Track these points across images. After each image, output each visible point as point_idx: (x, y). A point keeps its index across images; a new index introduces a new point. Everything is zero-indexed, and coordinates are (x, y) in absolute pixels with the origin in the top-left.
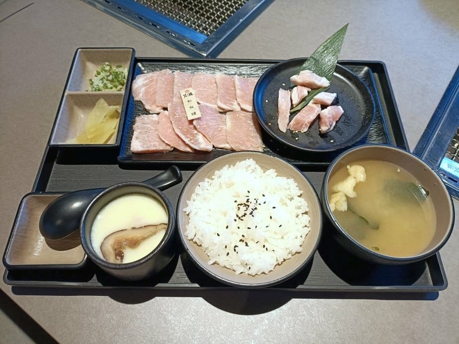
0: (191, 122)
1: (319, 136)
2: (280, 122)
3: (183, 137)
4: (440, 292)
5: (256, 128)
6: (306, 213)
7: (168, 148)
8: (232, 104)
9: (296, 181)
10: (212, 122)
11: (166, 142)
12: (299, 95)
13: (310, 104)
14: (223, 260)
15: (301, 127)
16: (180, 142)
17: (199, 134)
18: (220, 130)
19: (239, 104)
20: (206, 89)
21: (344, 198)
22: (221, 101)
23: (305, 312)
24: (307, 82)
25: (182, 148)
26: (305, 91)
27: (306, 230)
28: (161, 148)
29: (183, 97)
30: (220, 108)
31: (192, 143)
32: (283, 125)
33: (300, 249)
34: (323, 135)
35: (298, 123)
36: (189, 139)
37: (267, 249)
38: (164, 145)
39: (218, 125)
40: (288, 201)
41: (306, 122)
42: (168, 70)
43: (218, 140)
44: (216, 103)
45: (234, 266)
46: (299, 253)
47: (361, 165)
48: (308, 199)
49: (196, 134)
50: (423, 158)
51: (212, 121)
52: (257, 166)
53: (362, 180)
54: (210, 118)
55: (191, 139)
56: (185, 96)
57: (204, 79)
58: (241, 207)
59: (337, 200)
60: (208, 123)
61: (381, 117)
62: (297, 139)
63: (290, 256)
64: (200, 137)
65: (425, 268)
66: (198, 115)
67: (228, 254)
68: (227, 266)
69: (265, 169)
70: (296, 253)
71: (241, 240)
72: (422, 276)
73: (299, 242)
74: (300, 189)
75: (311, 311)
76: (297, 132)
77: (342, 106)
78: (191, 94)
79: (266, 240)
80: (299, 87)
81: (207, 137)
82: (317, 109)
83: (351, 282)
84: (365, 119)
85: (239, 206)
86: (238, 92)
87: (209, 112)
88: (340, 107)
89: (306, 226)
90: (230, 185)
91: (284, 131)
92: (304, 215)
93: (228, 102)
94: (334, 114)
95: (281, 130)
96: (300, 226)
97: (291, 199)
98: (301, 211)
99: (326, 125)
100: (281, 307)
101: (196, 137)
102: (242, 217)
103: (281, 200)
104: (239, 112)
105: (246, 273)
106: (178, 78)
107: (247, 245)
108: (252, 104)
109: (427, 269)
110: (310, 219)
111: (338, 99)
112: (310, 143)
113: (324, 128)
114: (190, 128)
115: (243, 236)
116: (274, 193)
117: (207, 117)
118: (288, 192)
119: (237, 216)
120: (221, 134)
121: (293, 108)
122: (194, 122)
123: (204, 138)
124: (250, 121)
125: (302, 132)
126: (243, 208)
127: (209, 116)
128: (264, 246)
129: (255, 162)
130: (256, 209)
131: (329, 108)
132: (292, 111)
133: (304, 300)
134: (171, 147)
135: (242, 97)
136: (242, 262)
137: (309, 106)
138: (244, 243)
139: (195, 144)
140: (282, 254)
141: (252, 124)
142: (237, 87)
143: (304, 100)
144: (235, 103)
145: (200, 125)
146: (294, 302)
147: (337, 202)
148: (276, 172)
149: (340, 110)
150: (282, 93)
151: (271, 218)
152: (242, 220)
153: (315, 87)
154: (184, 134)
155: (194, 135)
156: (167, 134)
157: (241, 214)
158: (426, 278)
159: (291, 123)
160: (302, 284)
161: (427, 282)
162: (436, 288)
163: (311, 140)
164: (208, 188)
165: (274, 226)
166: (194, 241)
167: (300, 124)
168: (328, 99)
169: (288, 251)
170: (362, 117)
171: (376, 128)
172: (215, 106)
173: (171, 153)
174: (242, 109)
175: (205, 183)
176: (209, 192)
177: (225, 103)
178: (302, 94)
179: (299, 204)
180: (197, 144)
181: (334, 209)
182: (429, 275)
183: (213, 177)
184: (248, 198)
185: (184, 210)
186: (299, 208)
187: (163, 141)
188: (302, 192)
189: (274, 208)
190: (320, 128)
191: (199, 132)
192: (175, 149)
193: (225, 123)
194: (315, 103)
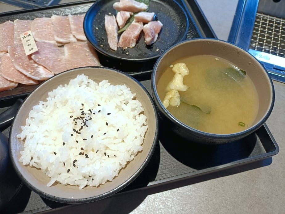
0: (30, 56)
1: (146, 48)
2: (111, 42)
3: (24, 72)
4: (273, 157)
5: (93, 53)
6: (142, 113)
7: (13, 84)
8: (69, 38)
9: (128, 86)
10: (51, 55)
11: (9, 79)
12: (122, 18)
13: (134, 23)
14: (64, 178)
15: (129, 43)
16: (23, 77)
17: (39, 66)
18: (60, 61)
19: (74, 36)
20: (44, 30)
21: (178, 95)
22: (58, 36)
23: (161, 206)
24: (127, 7)
25: (25, 82)
26: (128, 14)
27: (145, 129)
28: (6, 86)
29: (22, 39)
30: (58, 42)
31: (33, 75)
32: (113, 44)
33: (141, 148)
34: (149, 47)
35: (125, 39)
36: (30, 72)
37: (108, 156)
38: (8, 82)
39: (58, 56)
40: (124, 106)
41: (132, 38)
42: (10, 21)
43: (59, 69)
44: (54, 40)
45: (76, 182)
46: (141, 152)
47: (182, 62)
48: (142, 100)
49: (37, 67)
50: (236, 43)
51: (51, 53)
52: (90, 80)
53: (186, 74)
54: (49, 51)
55: (32, 72)
56: (24, 37)
57: (41, 22)
58: (78, 121)
59: (170, 97)
60: (47, 55)
61: (194, 26)
62: (127, 53)
63: (133, 157)
64: (41, 69)
65: (256, 139)
66: (36, 49)
67: (69, 171)
68: (69, 183)
69: (98, 81)
70: (138, 152)
71: (80, 154)
72: (256, 147)
73: (138, 142)
74: (133, 93)
75: (167, 203)
76: (126, 48)
77: (160, 21)
78: (29, 35)
79: (107, 148)
80: (122, 12)
81: (47, 67)
82: (140, 26)
83: (197, 167)
84: (181, 28)
85: (76, 120)
86: (72, 27)
87: (48, 46)
88: (159, 22)
89: (144, 125)
90: (65, 103)
91: (116, 49)
92: (141, 115)
93: (64, 36)
94: (155, 27)
95: (112, 48)
96: (138, 127)
97: (126, 103)
98: (136, 113)
99: (149, 36)
100: (139, 207)
101: (36, 69)
102: (80, 130)
103: (117, 107)
104: (75, 42)
105: (91, 186)
106: (18, 25)
107: (87, 157)
108: (84, 33)
109: (258, 139)
110: (146, 117)
111: (157, 17)
112: (139, 55)
113: (148, 39)
114: (31, 63)
115: (82, 149)
116: (110, 101)
117: (46, 51)
118: (122, 98)
119: (74, 130)
120: (61, 63)
121: (120, 30)
122: (33, 57)
123: (45, 69)
124: (86, 48)
125: (131, 47)
126: (80, 122)
127: (47, 50)
128: (105, 154)
129: (87, 77)
130: (91, 119)
131: (149, 23)
132: (120, 31)
133: (159, 194)
134: (16, 83)
135: (76, 30)
136: (84, 176)
137: (133, 25)
138: (84, 155)
139: (36, 76)
140: (123, 157)
141: (88, 51)
142: (70, 23)
143: (128, 21)
144: (71, 36)
145: (38, 58)
146: (150, 198)
147: (171, 98)
148: (109, 82)
149: (160, 24)
150: (107, 18)
151: (107, 124)
152: (79, 133)
153: (136, 11)
154: (25, 69)
155: (34, 69)
156: (10, 72)
157: (78, 128)
158: (259, 147)
159: (120, 41)
160: (153, 180)
161: (260, 150)
162: (270, 153)
163: (140, 52)
164: (43, 110)
165: (112, 132)
166: (31, 165)
167: (128, 40)
168: (148, 17)
169: (130, 153)
170: (179, 27)
171: (192, 35)
172: (53, 42)
173: (17, 88)
174: (78, 40)
175: (40, 106)
176: (44, 114)
177: (62, 37)
178: (125, 16)
179: (134, 106)
180: (38, 75)
181: (168, 105)
182: (261, 144)
183: (47, 99)
184: (82, 110)
185: (18, 136)
186: (135, 109)
187: (6, 79)
188: (135, 95)
189: (109, 114)
190: (145, 40)
191: (39, 65)
192: (20, 85)
193: (63, 53)
194: (138, 22)
